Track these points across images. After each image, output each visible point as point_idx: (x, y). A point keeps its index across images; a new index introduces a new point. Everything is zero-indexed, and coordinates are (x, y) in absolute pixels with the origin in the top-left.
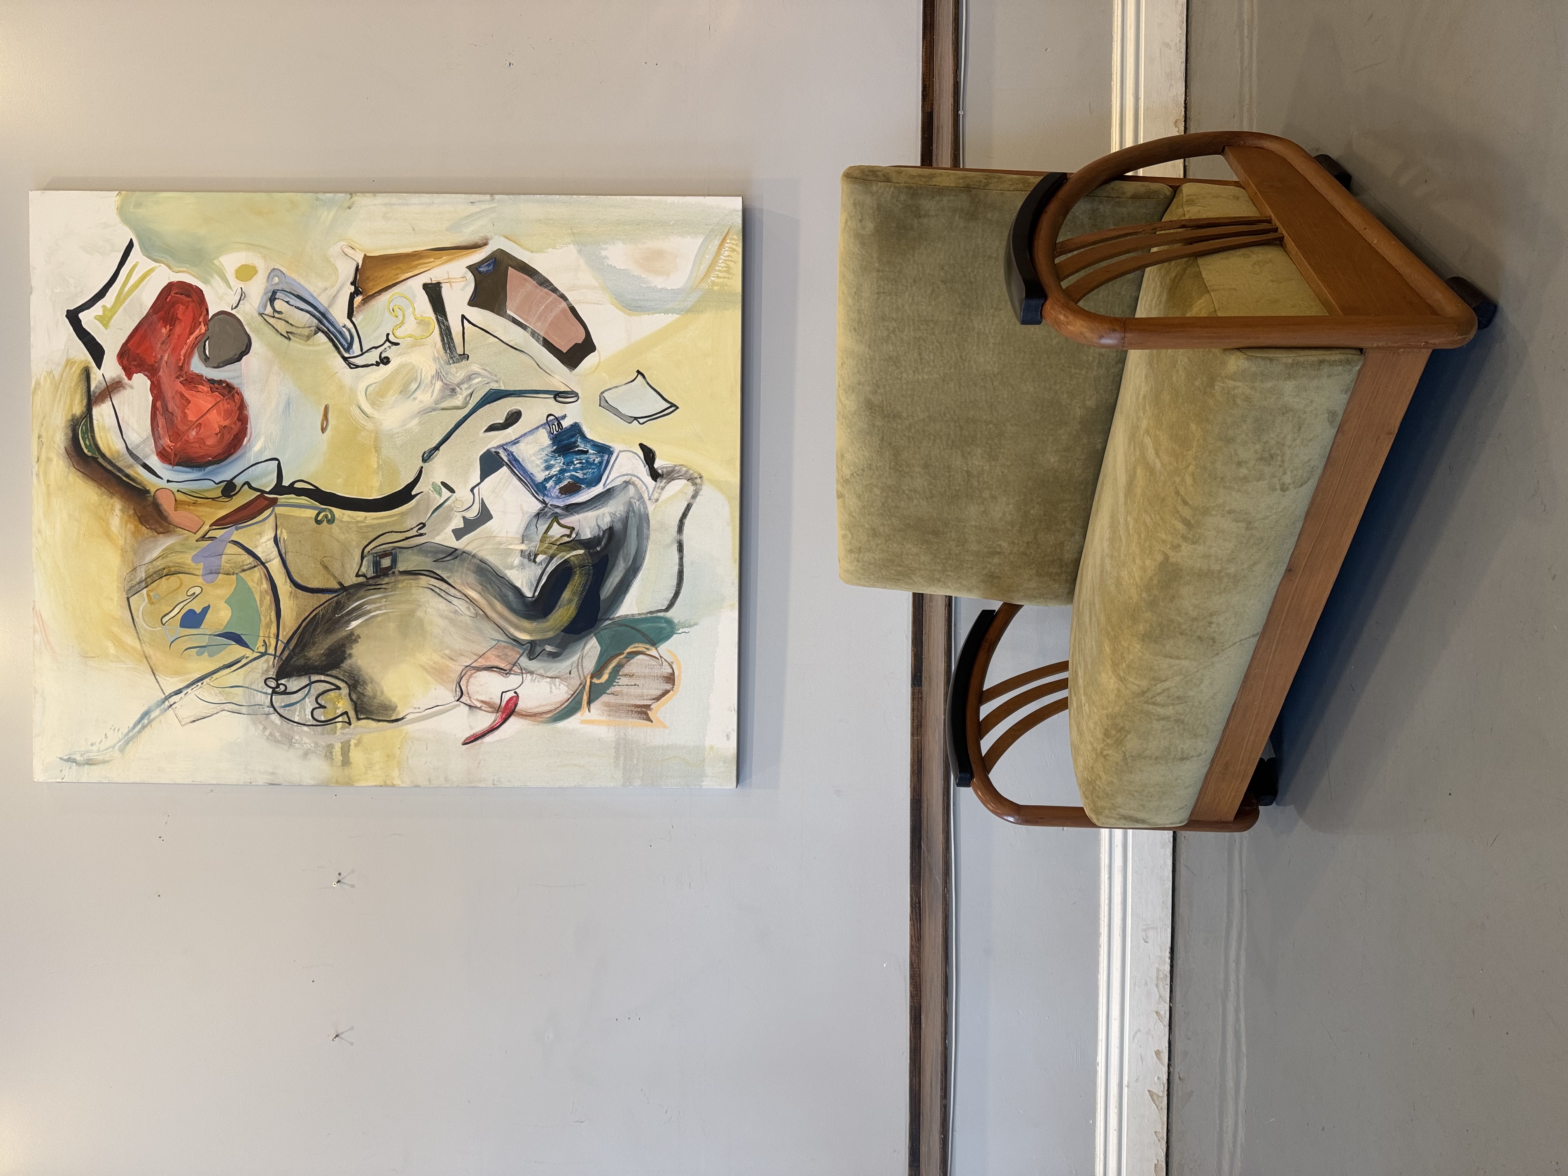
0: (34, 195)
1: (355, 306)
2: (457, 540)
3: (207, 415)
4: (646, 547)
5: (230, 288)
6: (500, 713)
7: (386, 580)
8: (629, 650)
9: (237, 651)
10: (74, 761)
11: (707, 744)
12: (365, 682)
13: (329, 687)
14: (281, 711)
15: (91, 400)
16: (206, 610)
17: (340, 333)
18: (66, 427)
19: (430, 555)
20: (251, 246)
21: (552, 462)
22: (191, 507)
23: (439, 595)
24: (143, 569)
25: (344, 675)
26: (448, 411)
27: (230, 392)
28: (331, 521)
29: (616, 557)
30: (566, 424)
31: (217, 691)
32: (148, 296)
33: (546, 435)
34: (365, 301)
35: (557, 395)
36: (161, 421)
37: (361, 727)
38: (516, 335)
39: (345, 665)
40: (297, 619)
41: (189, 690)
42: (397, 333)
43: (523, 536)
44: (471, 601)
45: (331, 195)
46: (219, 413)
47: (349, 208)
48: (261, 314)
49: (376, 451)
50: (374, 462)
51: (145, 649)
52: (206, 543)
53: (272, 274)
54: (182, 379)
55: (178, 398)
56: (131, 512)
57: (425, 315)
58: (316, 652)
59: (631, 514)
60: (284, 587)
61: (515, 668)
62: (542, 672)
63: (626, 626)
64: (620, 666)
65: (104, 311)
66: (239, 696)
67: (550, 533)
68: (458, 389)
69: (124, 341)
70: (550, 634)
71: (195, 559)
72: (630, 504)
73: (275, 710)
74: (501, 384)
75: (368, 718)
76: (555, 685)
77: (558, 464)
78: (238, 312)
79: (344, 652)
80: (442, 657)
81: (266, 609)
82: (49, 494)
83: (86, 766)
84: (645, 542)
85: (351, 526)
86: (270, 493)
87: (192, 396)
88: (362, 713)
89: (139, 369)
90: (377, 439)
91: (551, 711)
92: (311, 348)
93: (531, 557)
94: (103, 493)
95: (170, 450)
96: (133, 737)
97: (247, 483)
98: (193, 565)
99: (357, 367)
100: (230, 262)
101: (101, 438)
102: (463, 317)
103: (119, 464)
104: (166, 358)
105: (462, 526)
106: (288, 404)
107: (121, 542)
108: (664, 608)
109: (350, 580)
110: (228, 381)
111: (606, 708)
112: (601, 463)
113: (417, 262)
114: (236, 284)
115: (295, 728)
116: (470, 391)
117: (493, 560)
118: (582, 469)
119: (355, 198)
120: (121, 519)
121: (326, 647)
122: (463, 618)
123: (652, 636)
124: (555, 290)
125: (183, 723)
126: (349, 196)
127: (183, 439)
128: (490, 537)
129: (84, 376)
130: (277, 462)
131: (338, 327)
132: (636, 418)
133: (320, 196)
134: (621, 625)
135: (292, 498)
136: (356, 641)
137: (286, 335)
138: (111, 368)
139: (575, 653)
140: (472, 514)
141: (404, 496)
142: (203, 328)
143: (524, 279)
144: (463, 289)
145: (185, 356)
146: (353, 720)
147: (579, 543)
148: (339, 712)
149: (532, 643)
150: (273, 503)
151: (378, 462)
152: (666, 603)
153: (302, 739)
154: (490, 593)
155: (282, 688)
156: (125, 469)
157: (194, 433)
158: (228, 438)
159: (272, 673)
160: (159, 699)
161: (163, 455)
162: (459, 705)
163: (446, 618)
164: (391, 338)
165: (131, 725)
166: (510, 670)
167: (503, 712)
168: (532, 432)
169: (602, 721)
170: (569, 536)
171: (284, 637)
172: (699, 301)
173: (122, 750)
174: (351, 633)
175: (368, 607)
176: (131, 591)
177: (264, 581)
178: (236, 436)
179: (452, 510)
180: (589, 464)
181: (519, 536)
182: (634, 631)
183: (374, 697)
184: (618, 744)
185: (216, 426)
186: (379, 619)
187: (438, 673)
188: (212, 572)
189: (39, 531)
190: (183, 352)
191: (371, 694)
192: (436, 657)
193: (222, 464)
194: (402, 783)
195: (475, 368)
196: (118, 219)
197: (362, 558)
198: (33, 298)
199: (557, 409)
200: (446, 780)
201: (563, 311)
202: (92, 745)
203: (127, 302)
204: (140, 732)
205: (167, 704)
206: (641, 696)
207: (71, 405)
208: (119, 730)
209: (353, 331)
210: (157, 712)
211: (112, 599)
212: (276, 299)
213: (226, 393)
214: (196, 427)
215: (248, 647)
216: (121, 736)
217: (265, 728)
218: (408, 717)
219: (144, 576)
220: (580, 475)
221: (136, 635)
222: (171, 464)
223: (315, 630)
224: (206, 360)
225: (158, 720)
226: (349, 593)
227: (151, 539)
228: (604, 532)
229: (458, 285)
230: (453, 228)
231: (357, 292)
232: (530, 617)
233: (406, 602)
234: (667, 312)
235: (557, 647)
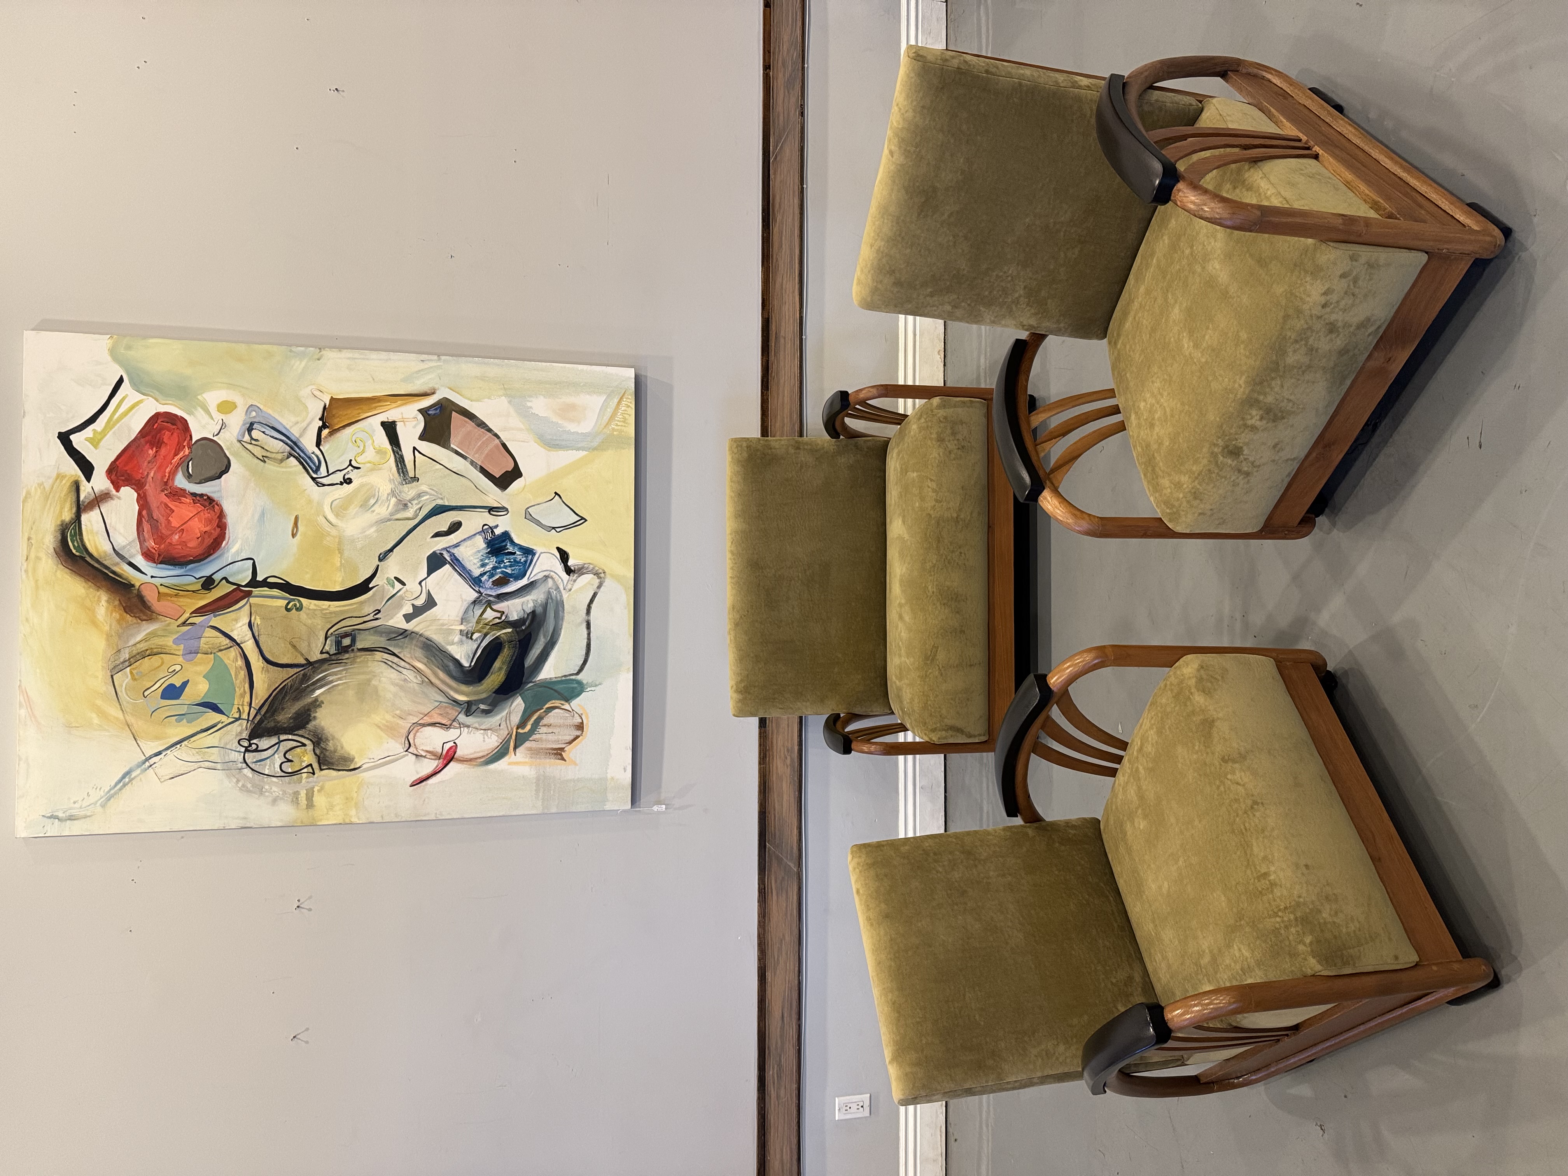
0: (29, 335)
1: (322, 437)
2: (407, 623)
3: (189, 522)
4: (562, 625)
5: (212, 419)
6: (441, 760)
7: (347, 656)
8: (547, 706)
9: (214, 717)
10: (57, 818)
11: (609, 776)
12: (327, 740)
13: (295, 744)
14: (252, 766)
15: (80, 508)
16: (185, 684)
17: (310, 458)
18: (55, 531)
19: (384, 635)
20: (231, 386)
21: (486, 561)
22: (172, 599)
23: (391, 667)
24: (127, 651)
25: (308, 734)
26: (401, 521)
27: (210, 504)
28: (299, 609)
29: (538, 634)
30: (498, 532)
31: (194, 751)
32: (137, 423)
33: (482, 540)
34: (331, 434)
35: (491, 510)
36: (146, 527)
37: (323, 776)
38: (457, 463)
39: (310, 726)
40: (268, 689)
41: (168, 752)
42: (358, 460)
43: (462, 619)
44: (419, 671)
45: (302, 349)
46: (200, 521)
47: (319, 359)
48: (240, 441)
49: (339, 553)
50: (337, 561)
51: (127, 718)
52: (185, 629)
53: (250, 409)
54: (166, 492)
55: (162, 507)
56: (117, 603)
57: (382, 446)
58: (284, 717)
59: (550, 601)
60: (257, 664)
61: (454, 724)
62: (477, 725)
63: (545, 687)
64: (540, 718)
65: (94, 434)
66: (214, 755)
67: (484, 616)
68: (409, 504)
69: (113, 459)
70: (484, 696)
71: (174, 642)
72: (549, 593)
73: (247, 765)
74: (446, 500)
75: (329, 769)
76: (487, 736)
77: (492, 562)
78: (219, 439)
79: (310, 715)
80: (393, 717)
81: (241, 682)
82: (37, 587)
83: (68, 822)
84: (560, 622)
85: (316, 612)
86: (245, 586)
87: (176, 506)
88: (324, 765)
89: (126, 483)
90: (340, 543)
91: (483, 757)
92: (284, 470)
93: (469, 635)
94: (90, 587)
95: (154, 551)
96: (115, 793)
97: (225, 578)
98: (174, 646)
99: (324, 485)
100: (213, 398)
101: (89, 540)
102: (414, 448)
103: (105, 563)
104: (152, 474)
105: (412, 611)
106: (263, 514)
107: (107, 628)
108: (575, 672)
109: (315, 656)
110: (209, 494)
111: (529, 752)
112: (526, 562)
113: (377, 405)
114: (218, 417)
115: (266, 780)
116: (420, 506)
117: (437, 638)
118: (510, 566)
119: (323, 352)
120: (107, 608)
121: (294, 711)
122: (411, 685)
123: (566, 694)
124: (490, 430)
125: (163, 780)
126: (319, 351)
127: (167, 541)
128: (435, 620)
129: (74, 488)
130: (252, 561)
131: (307, 454)
132: (554, 528)
133: (294, 349)
134: (541, 687)
135: (265, 591)
136: (320, 706)
137: (261, 458)
138: (100, 482)
139: (503, 710)
140: (420, 602)
141: (363, 588)
142: (187, 451)
143: (465, 421)
144: (414, 427)
145: (169, 473)
146: (317, 770)
147: (507, 624)
148: (304, 764)
149: (469, 703)
150: (249, 594)
151: (341, 562)
152: (577, 668)
153: (271, 789)
154: (433, 664)
155: (254, 747)
156: (111, 567)
157: (177, 537)
158: (208, 541)
159: (245, 735)
160: (140, 760)
161: (148, 555)
162: (407, 755)
163: (396, 685)
164: (353, 463)
165: (113, 784)
166: (451, 725)
167: (444, 759)
168: (470, 538)
169: (526, 763)
170: (500, 618)
171: (256, 704)
172: (603, 442)
173: (103, 806)
174: (316, 700)
175: (330, 678)
176: (115, 670)
177: (239, 658)
178: (215, 540)
179: (403, 599)
180: (516, 562)
181: (459, 619)
182: (552, 691)
183: (335, 751)
184: (538, 779)
185: (197, 531)
186: (340, 687)
187: (390, 730)
188: (192, 653)
189: (27, 620)
190: (168, 470)
191: (332, 749)
192: (388, 717)
193: (202, 562)
194: (359, 819)
195: (424, 488)
196: (109, 358)
197: (326, 638)
198: (26, 421)
199: (491, 520)
200: (396, 815)
201: (496, 446)
202: (75, 803)
203: (116, 427)
204: (120, 789)
205: (147, 764)
206: (557, 741)
207: (61, 513)
208: (100, 789)
209: (321, 457)
210: (138, 771)
211: (97, 677)
212: (253, 429)
213: (207, 505)
214: (179, 532)
215: (224, 714)
216: (103, 794)
217: (238, 781)
218: (364, 766)
219: (127, 656)
220: (509, 571)
221: (119, 707)
222: (155, 562)
223: (284, 698)
224: (189, 477)
225: (138, 778)
226: (314, 667)
227: (135, 626)
228: (528, 615)
229: (410, 425)
230: (406, 380)
231: (324, 426)
232: (467, 683)
233: (363, 673)
234: (578, 449)
235: (489, 705)
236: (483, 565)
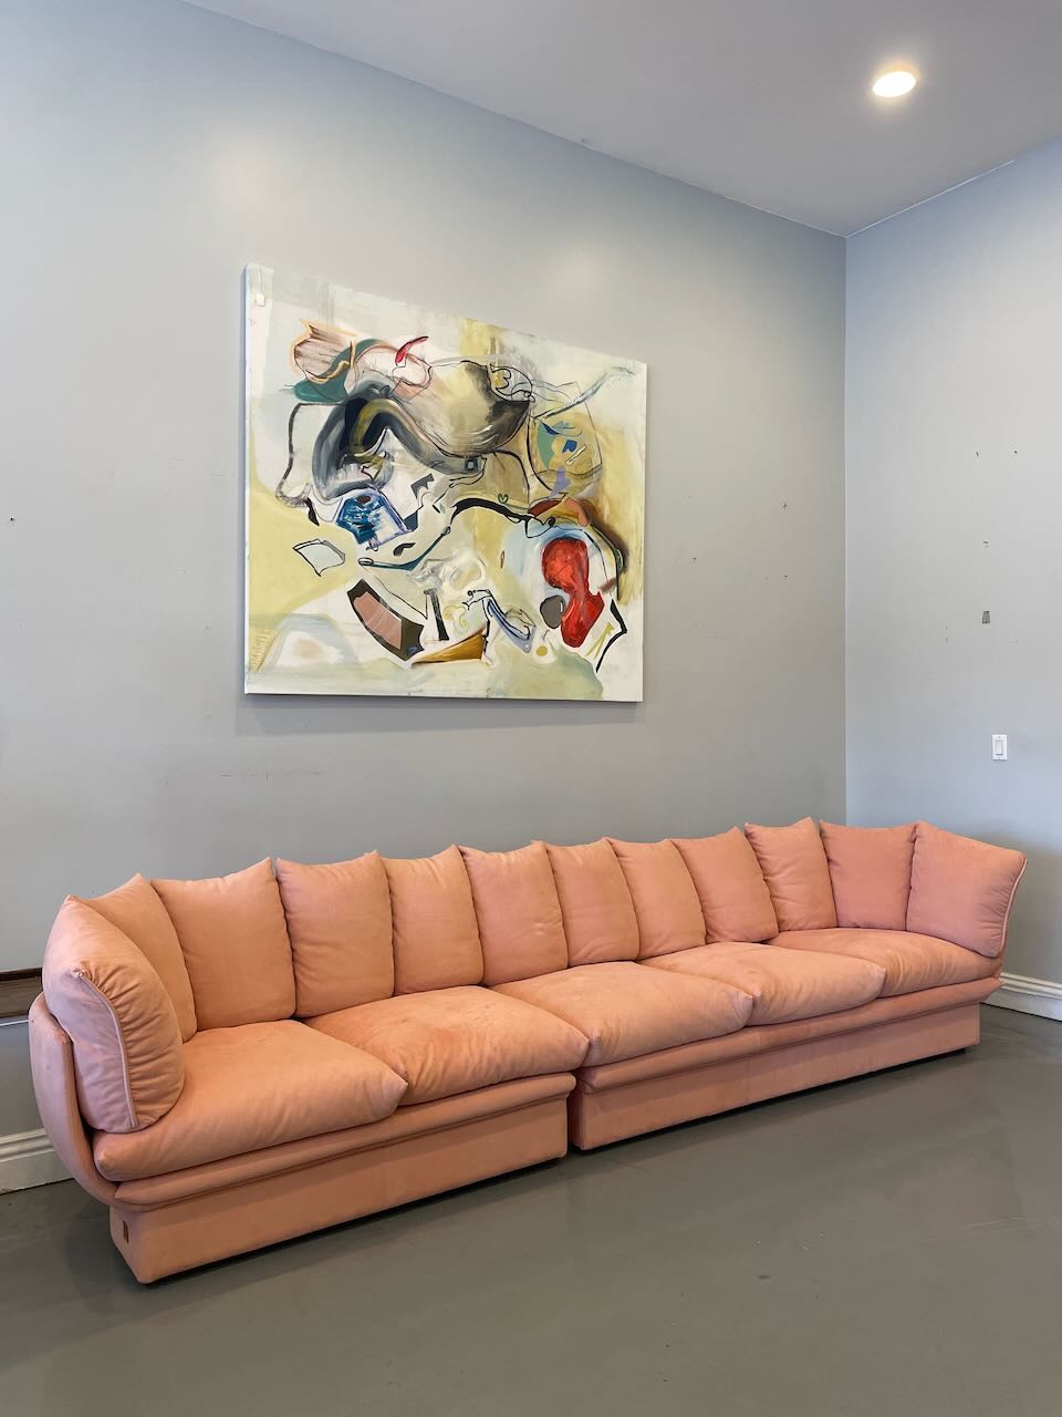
0: (640, 699)
2: (431, 474)
3: (562, 567)
4: (314, 453)
5: (550, 643)
7: (471, 454)
8: (326, 380)
9: (550, 422)
10: (628, 371)
12: (483, 389)
13: (502, 391)
14: (527, 381)
15: (616, 582)
16: (564, 451)
17: (494, 612)
18: (629, 567)
19: (447, 466)
20: (539, 667)
21: (375, 519)
22: (571, 513)
23: (442, 439)
24: (594, 480)
25: (494, 397)
26: (436, 558)
27: (551, 580)
28: (500, 495)
29: (334, 448)
30: (366, 544)
31: (559, 400)
32: (589, 640)
33: (379, 538)
34: (481, 631)
35: (372, 564)
36: (584, 566)
37: (485, 361)
38: (396, 605)
39: (493, 403)
40: (518, 437)
41: (573, 403)
42: (463, 610)
43: (393, 471)
44: (423, 431)
45: (498, 697)
46: (556, 568)
47: (489, 689)
48: (535, 626)
49: (475, 537)
50: (477, 530)
51: (594, 433)
52: (564, 491)
53: (529, 650)
54: (574, 590)
55: (576, 579)
56: (599, 514)
57: (448, 621)
58: (508, 414)
59: (324, 477)
60: (525, 457)
61: (397, 382)
62: (381, 376)
63: (327, 398)
64: (331, 370)
65: (610, 632)
66: (548, 395)
67: (376, 471)
68: (429, 573)
69: (601, 614)
70: (376, 401)
71: (569, 482)
72: (325, 484)
73: (530, 382)
74: (406, 573)
75: (481, 366)
76: (372, 365)
77: (371, 517)
78: (546, 628)
79: (493, 412)
80: (440, 398)
81: (534, 447)
82: (636, 529)
83: (623, 367)
84: (315, 456)
85: (489, 491)
86: (532, 517)
87: (569, 580)
88: (484, 370)
89: (594, 598)
90: (475, 544)
91: (375, 348)
92: (509, 603)
93: (388, 456)
94: (611, 527)
95: (581, 548)
96: (600, 380)
97: (543, 524)
98: (570, 479)
99: (485, 591)
100: (549, 658)
101: (612, 558)
102: (426, 618)
103: (604, 542)
104: (581, 603)
106: (522, 570)
107: (604, 497)
108: (302, 406)
109: (490, 457)
110: (552, 587)
111: (340, 342)
112: (344, 515)
113: (452, 654)
114: (548, 646)
115: (520, 368)
116: (424, 570)
117: (410, 458)
118: (356, 512)
119: (486, 695)
121: (503, 417)
122: (428, 422)
123: (310, 387)
124: (372, 633)
125: (576, 383)
126: (489, 696)
127: (574, 555)
128: (412, 473)
129: (620, 596)
130: (528, 535)
131: (495, 616)
132: (321, 543)
134: (330, 399)
135: (520, 512)
136: (487, 417)
137: (522, 613)
138: (608, 598)
139: (360, 385)
140: (422, 490)
141: (463, 505)
142: (563, 619)
143: (391, 641)
144: (427, 636)
145: (572, 604)
146: (489, 367)
147: (359, 461)
148: (496, 374)
149: (387, 398)
150: (530, 511)
151: (474, 529)
152: (300, 410)
153: (516, 361)
154: (413, 436)
155: (526, 395)
156: (602, 540)
157: (568, 558)
158: (552, 553)
159: (531, 405)
160: (588, 400)
161: (583, 546)
162: (430, 364)
163: (438, 424)
164: (467, 607)
165: (602, 387)
166: (400, 381)
167: (405, 353)
168: (387, 541)
169: (342, 334)
170: (364, 467)
171: (525, 426)
172: (278, 621)
173: (606, 373)
174: (490, 423)
175: (481, 438)
176: (600, 467)
177: (535, 464)
178: (548, 554)
179: (434, 494)
180: (352, 515)
182: (322, 393)
183: (477, 379)
184: (333, 315)
185: (558, 561)
186: (475, 429)
187: (442, 388)
188: (560, 473)
189: (640, 509)
190: (573, 607)
191: (479, 381)
192: (443, 398)
193: (555, 538)
194: (462, 319)
195: (420, 585)
196: (603, 685)
197: (483, 470)
198: (641, 641)
199: (371, 554)
200: (438, 315)
201: (368, 619)
202: (620, 379)
203: (599, 636)
204: (598, 382)
205: (585, 396)
206: (316, 345)
207: (625, 579)
208: (607, 387)
209: (487, 613)
210: (588, 393)
211: (609, 464)
212: (527, 635)
213: (553, 580)
214: (567, 561)
215: (544, 424)
216: (606, 382)
217: (535, 372)
218: (458, 362)
219: (594, 476)
220: (358, 509)
221: (598, 442)
222: (580, 540)
223: (509, 428)
224: (562, 601)
225: (588, 388)
226: (491, 448)
227: (590, 497)
228: (342, 467)
229: (429, 639)
230: (431, 675)
231: (485, 637)
232: (389, 416)
233: (461, 438)
234: (300, 616)
235: (372, 392)
236: (377, 515)
